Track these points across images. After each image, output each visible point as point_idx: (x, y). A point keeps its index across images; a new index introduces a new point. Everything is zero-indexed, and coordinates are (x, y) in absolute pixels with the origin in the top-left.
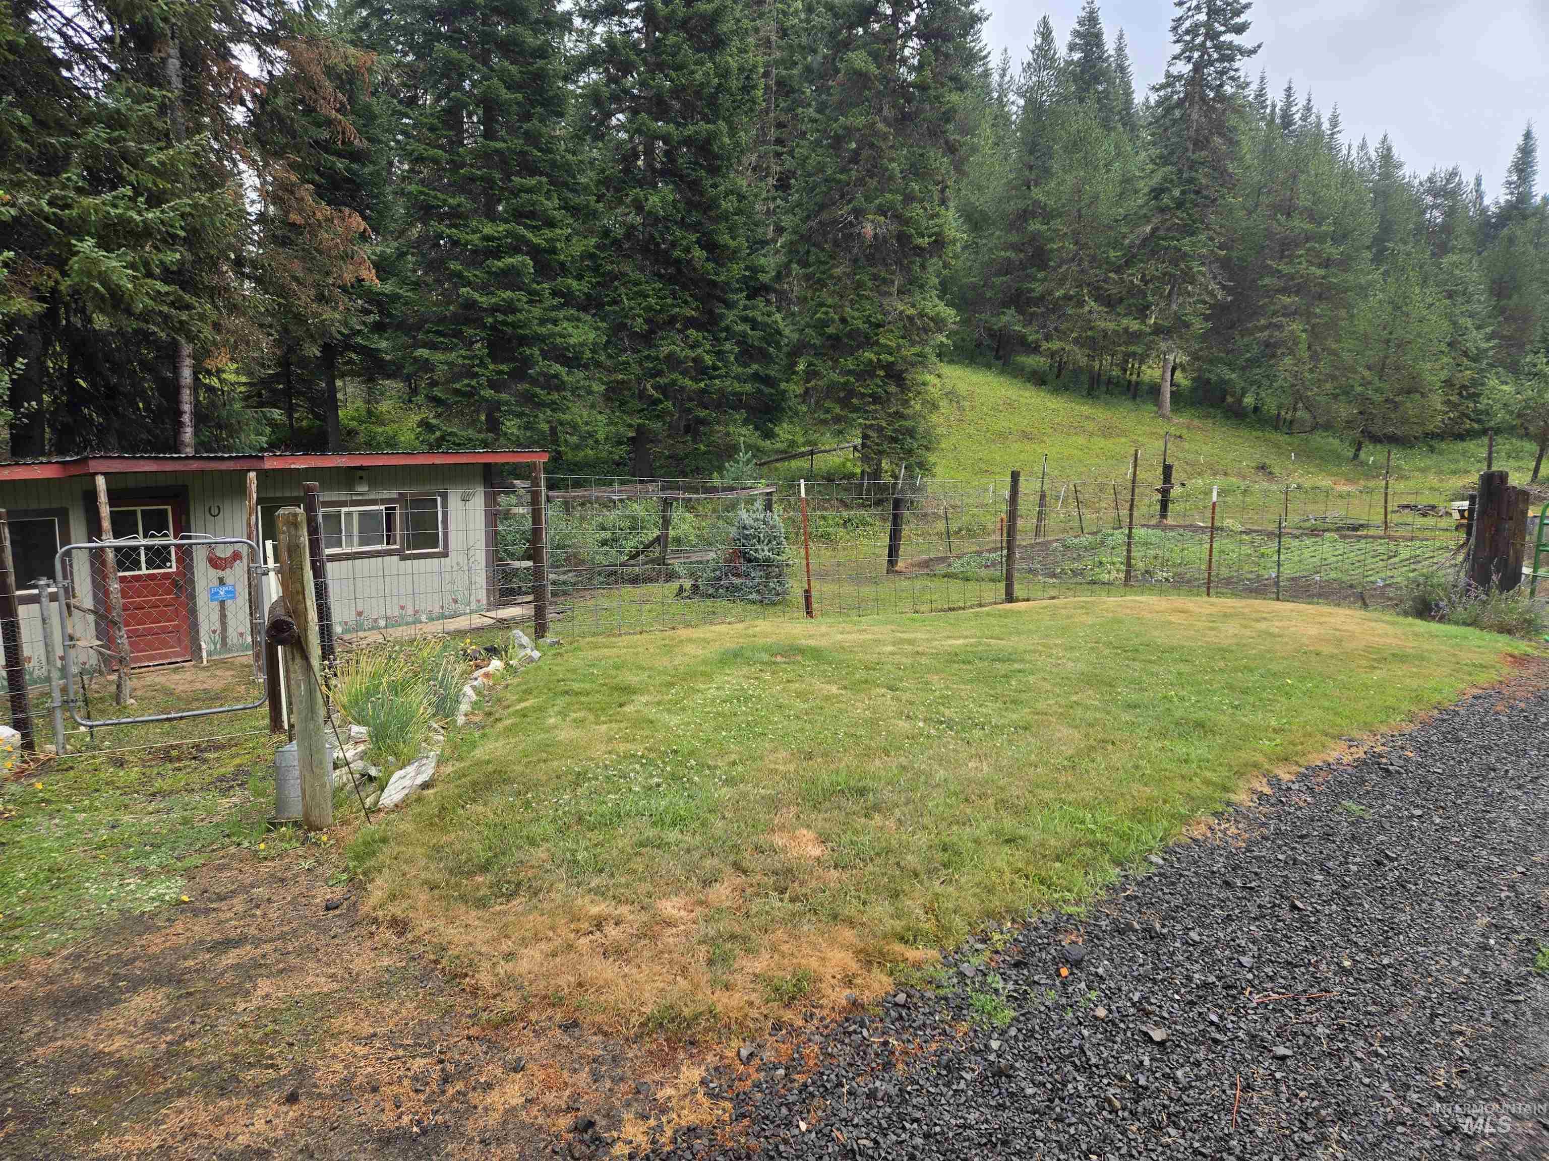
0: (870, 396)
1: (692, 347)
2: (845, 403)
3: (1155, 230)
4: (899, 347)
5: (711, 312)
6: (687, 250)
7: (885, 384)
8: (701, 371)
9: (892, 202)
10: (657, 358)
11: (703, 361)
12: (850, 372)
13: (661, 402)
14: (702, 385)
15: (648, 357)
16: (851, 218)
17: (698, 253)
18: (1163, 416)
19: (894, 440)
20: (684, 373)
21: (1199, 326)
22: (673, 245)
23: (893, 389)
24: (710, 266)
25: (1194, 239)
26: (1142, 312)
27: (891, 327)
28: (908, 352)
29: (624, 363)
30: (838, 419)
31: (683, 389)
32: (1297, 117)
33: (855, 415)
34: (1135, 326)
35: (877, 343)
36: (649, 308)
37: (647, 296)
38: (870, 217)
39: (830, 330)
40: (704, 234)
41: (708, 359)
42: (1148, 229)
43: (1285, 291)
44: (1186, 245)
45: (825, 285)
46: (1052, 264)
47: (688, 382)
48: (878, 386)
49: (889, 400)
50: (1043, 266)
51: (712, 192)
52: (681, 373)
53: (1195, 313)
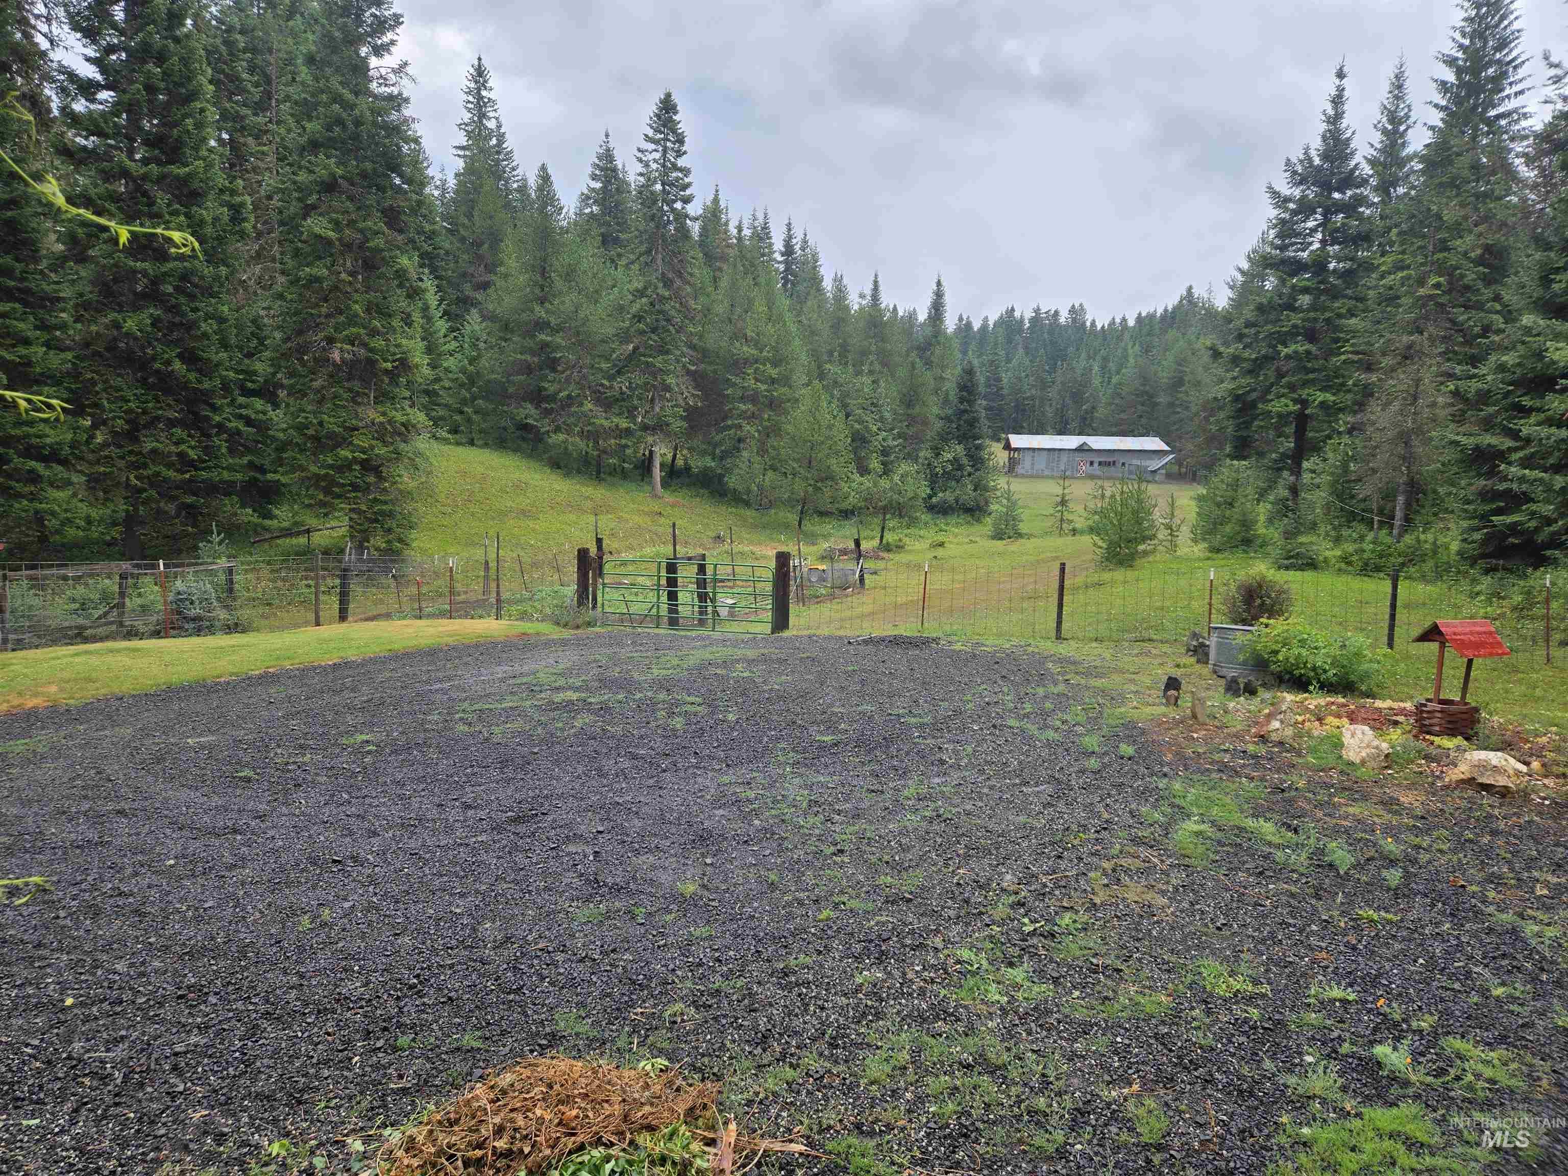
0: (349, 485)
1: (177, 444)
2: (327, 491)
3: (636, 349)
4: (372, 448)
5: (196, 414)
6: (168, 363)
7: (363, 475)
8: (185, 463)
9: (358, 333)
10: (140, 453)
11: (187, 455)
12: (331, 467)
13: (145, 490)
14: (187, 476)
15: (131, 452)
16: (324, 344)
17: (177, 365)
18: (656, 496)
19: (376, 521)
20: (169, 466)
21: (677, 425)
22: (154, 358)
23: (371, 479)
24: (192, 376)
25: (666, 357)
26: (631, 414)
27: (365, 431)
28: (381, 450)
29: (106, 457)
30: (323, 504)
31: (166, 480)
32: (797, 247)
33: (337, 501)
34: (624, 424)
35: (351, 443)
36: (129, 411)
37: (129, 401)
38: (339, 345)
39: (311, 432)
40: (186, 349)
41: (192, 454)
42: (631, 347)
43: (742, 399)
44: (658, 362)
45: (305, 395)
46: (559, 368)
47: (171, 474)
48: (357, 477)
49: (368, 488)
50: (554, 370)
51: (192, 316)
52: (165, 466)
53: (674, 416)
